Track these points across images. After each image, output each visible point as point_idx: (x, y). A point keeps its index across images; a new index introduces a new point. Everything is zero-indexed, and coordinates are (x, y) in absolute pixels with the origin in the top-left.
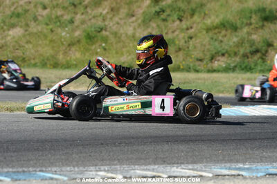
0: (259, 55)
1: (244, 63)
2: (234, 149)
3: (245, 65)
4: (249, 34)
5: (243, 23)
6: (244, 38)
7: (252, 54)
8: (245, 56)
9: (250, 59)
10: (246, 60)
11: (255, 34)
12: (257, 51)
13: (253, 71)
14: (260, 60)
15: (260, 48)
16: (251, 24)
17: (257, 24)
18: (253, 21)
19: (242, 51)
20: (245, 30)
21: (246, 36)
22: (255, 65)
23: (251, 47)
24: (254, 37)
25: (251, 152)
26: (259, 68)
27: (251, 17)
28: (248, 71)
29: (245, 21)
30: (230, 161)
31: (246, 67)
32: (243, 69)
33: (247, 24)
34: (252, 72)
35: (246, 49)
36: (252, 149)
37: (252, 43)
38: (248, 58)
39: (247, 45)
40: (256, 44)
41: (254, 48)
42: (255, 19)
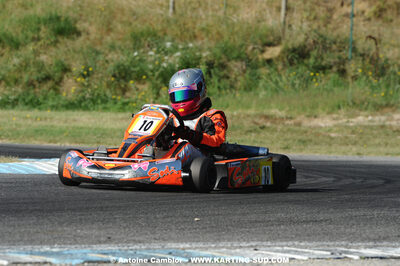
0: (50, 84)
1: (28, 94)
2: (34, 224)
3: (30, 98)
4: (36, 53)
5: (27, 38)
6: (29, 59)
7: (40, 82)
8: (31, 84)
9: (37, 90)
10: (32, 91)
11: (45, 53)
12: (48, 78)
13: (42, 106)
14: (52, 91)
15: (52, 74)
16: (39, 39)
17: (48, 39)
18: (42, 35)
19: (26, 77)
20: (31, 47)
21: (32, 56)
22: (45, 98)
23: (39, 71)
24: (43, 58)
25: (60, 229)
26: (50, 103)
27: (39, 29)
28: (34, 107)
29: (30, 34)
30: (32, 242)
31: (31, 101)
32: (27, 104)
33: (33, 39)
34: (40, 109)
35: (31, 74)
36: (61, 224)
37: (40, 66)
38: (34, 87)
39: (32, 69)
40: (47, 68)
41: (42, 75)
42: (44, 32)
